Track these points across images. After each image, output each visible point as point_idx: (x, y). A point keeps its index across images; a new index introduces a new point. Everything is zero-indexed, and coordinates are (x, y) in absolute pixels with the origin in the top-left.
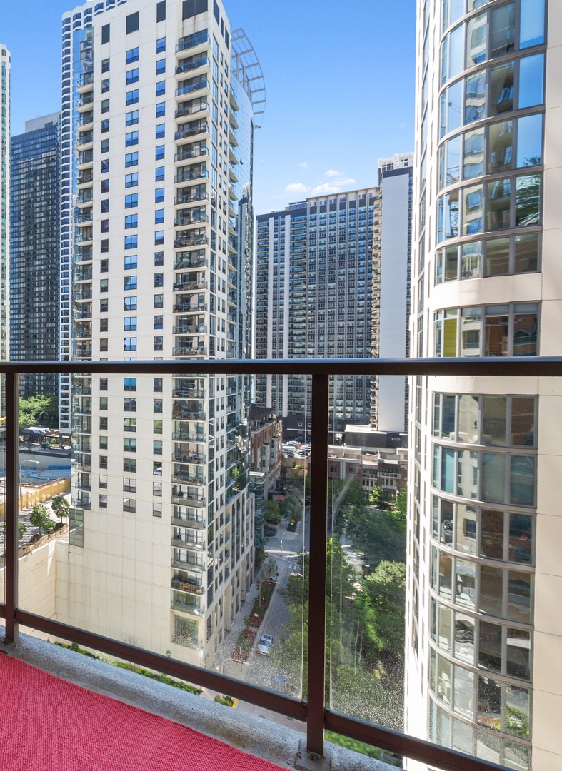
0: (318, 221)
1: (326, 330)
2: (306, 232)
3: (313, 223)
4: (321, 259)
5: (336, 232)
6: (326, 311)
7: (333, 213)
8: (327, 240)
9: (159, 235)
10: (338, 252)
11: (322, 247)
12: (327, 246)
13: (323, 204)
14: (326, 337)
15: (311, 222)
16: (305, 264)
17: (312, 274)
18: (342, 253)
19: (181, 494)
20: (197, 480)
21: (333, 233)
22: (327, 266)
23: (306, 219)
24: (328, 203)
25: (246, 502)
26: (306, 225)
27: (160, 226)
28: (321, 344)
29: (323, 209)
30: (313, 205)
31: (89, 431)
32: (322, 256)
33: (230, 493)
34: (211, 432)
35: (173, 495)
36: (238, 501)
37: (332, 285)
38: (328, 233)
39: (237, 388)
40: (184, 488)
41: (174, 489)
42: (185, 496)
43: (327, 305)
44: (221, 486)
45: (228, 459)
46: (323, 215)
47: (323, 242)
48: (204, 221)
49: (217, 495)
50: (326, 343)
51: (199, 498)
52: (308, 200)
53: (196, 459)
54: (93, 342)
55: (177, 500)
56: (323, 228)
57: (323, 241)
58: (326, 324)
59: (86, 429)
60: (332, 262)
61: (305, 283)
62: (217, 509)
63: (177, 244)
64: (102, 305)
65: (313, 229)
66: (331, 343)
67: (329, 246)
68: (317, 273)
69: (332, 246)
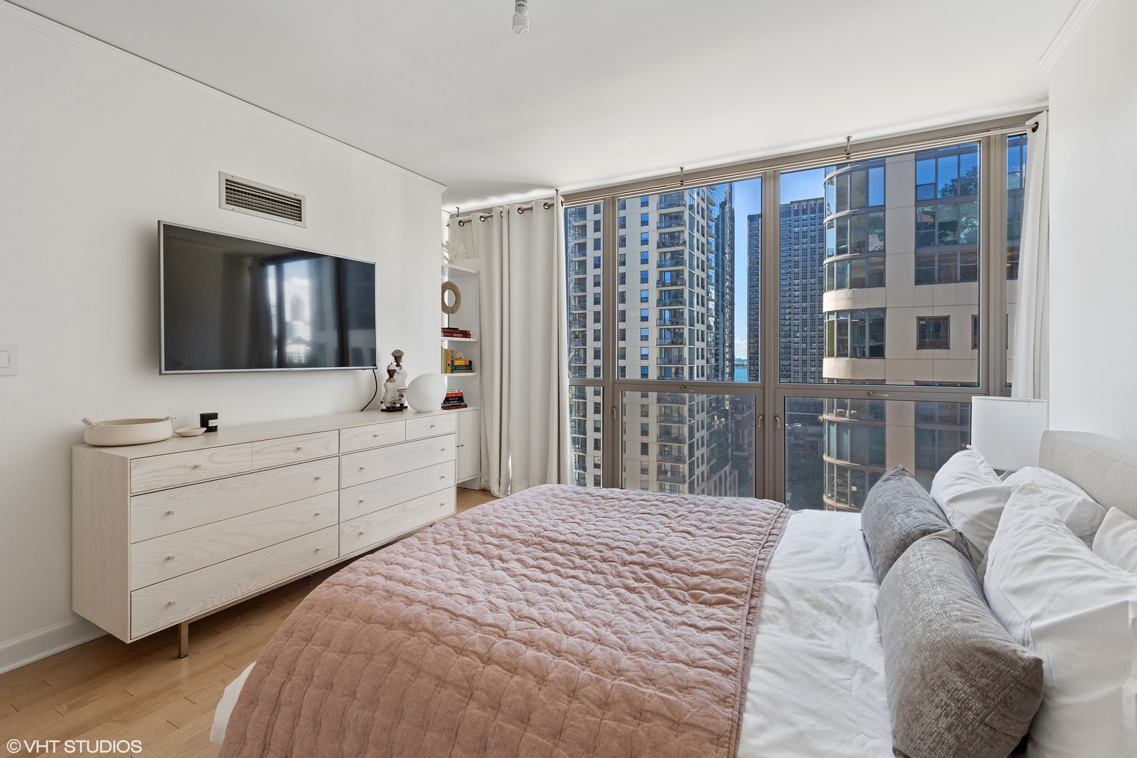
0: (801, 223)
1: (809, 322)
2: (790, 232)
3: (796, 224)
4: (803, 257)
5: (816, 233)
6: (808, 304)
7: (813, 215)
8: (808, 240)
9: (644, 236)
10: (817, 250)
11: (805, 246)
12: (809, 245)
13: (805, 207)
14: (809, 327)
15: (795, 223)
16: (790, 261)
17: (796, 270)
18: (821, 252)
19: (666, 472)
20: (679, 459)
21: (813, 234)
22: (809, 263)
23: (790, 220)
24: (809, 206)
25: (728, 479)
26: (790, 226)
27: (645, 229)
28: (805, 334)
29: (804, 212)
30: (796, 208)
31: (585, 416)
32: (805, 254)
33: (713, 470)
34: (691, 415)
35: (658, 472)
36: (720, 477)
37: (813, 281)
38: (809, 234)
39: (720, 375)
40: (668, 466)
41: (659, 467)
42: (669, 473)
43: (809, 298)
44: (702, 464)
45: (711, 438)
46: (805, 217)
47: (805, 242)
48: (682, 225)
49: (697, 472)
50: (809, 333)
51: (681, 474)
52: (792, 203)
53: (679, 440)
54: (587, 332)
55: (662, 477)
56: (805, 229)
57: (805, 240)
58: (808, 316)
59: (581, 414)
60: (813, 260)
61: (790, 278)
62: (698, 484)
63: (661, 245)
64: (595, 299)
65: (796, 230)
66: (813, 333)
67: (810, 245)
68: (800, 270)
69: (813, 245)
